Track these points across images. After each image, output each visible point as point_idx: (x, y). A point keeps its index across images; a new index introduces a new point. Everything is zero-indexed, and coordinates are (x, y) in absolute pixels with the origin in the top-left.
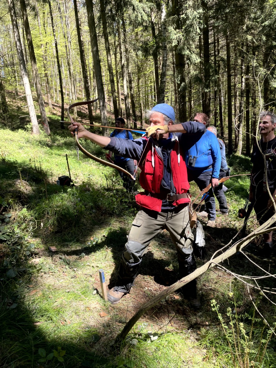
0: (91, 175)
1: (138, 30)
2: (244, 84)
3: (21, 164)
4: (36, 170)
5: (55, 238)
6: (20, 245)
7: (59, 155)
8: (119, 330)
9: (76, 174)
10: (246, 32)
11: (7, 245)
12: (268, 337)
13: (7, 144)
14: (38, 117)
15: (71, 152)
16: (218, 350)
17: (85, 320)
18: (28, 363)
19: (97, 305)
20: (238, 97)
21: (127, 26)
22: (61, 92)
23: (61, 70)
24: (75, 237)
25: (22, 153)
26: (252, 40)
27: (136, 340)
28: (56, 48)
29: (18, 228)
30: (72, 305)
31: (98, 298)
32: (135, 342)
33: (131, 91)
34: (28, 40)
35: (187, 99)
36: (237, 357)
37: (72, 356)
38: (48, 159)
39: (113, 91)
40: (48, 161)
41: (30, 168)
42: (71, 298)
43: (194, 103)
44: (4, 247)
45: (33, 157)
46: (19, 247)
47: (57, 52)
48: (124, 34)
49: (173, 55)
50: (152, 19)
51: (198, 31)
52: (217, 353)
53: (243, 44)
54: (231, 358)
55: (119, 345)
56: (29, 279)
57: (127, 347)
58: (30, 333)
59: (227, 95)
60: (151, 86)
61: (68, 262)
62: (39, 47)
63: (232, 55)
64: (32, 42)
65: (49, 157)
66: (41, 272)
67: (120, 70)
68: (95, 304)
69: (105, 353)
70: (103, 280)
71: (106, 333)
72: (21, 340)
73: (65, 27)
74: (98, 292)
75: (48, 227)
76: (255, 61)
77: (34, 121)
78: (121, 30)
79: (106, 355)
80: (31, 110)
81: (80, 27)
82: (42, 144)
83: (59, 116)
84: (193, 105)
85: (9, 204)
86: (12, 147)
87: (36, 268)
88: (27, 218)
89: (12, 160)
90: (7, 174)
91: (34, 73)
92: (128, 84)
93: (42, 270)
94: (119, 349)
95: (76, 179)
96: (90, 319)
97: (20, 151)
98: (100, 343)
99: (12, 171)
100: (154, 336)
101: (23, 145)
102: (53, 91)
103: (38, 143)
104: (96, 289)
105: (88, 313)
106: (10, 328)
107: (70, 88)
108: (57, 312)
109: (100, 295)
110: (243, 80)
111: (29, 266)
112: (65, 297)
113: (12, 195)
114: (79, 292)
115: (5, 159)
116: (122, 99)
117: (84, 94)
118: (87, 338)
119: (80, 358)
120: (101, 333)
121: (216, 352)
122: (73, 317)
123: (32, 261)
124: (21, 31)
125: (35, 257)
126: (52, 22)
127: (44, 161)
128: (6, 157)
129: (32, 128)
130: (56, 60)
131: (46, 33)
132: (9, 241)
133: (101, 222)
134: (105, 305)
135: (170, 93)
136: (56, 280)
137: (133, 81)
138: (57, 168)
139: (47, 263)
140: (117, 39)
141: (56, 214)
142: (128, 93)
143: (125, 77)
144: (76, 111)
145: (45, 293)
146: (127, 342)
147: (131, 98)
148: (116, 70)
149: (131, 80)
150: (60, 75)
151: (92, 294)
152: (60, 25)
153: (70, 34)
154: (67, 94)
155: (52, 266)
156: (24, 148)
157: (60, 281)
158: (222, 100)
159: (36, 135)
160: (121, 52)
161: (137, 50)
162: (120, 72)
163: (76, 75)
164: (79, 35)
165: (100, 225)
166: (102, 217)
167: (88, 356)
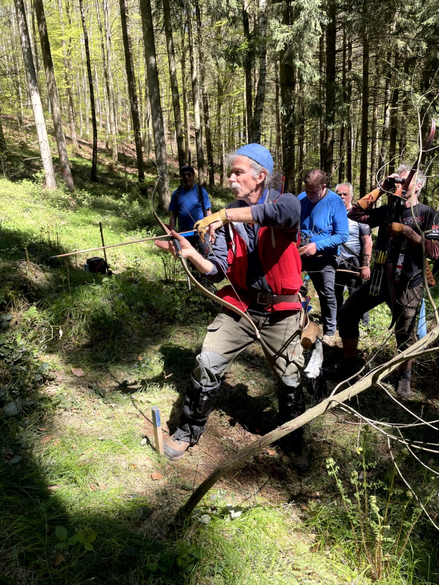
0: (139, 258)
1: (221, 23)
2: (388, 119)
3: (26, 235)
4: (51, 247)
5: (81, 356)
6: (25, 364)
7: (88, 223)
8: (182, 501)
9: (115, 256)
10: (396, 34)
11: (5, 364)
12: (414, 517)
13: (3, 203)
14: (55, 161)
15: (107, 219)
16: (334, 535)
17: (129, 484)
18: (38, 549)
19: (147, 462)
20: (377, 140)
21: (203, 15)
22: (94, 121)
24: (114, 355)
25: (28, 218)
26: (405, 48)
27: (208, 516)
28: (87, 48)
29: (22, 338)
30: (108, 460)
31: (149, 450)
32: (206, 519)
33: (206, 123)
34: (41, 32)
35: (296, 140)
36: (363, 547)
37: (108, 538)
38: (71, 229)
39: (177, 123)
40: (70, 233)
41: (41, 243)
42: (107, 450)
43: (307, 147)
45: (46, 226)
46: (24, 368)
47: (88, 53)
48: (198, 30)
49: (276, 67)
50: (244, 6)
51: (319, 29)
52: (333, 540)
53: (389, 54)
54: (353, 548)
55: (181, 523)
56: (41, 419)
57: (193, 527)
58: (41, 501)
59: (360, 137)
60: (239, 116)
61: (102, 394)
62: (58, 45)
63: (373, 70)
64: (47, 37)
66: (60, 408)
67: (189, 89)
68: (144, 459)
69: (158, 535)
70: (157, 424)
71: (160, 504)
72: (27, 513)
73: (102, 13)
74: (148, 442)
75: (71, 338)
76: (408, 82)
77: (48, 168)
78: (194, 23)
79: (160, 539)
80: (43, 148)
81: (126, 15)
82: (61, 204)
83: (89, 160)
84: (305, 151)
85: (8, 299)
86: (12, 209)
87: (52, 401)
88: (37, 323)
89: (12, 229)
90: (4, 252)
92: (202, 112)
93: (60, 405)
94: (181, 530)
95: (115, 263)
96: (136, 483)
97: (26, 215)
98: (151, 520)
99: (11, 246)
100: (235, 512)
101: (29, 205)
102: (80, 119)
103: (54, 202)
104: (146, 437)
105: (133, 474)
106: (10, 494)
107: (108, 115)
108: (84, 470)
109: (152, 446)
110: (388, 113)
111: (40, 397)
112: (96, 448)
113: (13, 285)
114: (119, 440)
116: (192, 137)
117: (129, 126)
118: (130, 511)
119: (119, 542)
120: (154, 504)
121: (331, 538)
122: (110, 479)
123: (45, 391)
124: (29, 17)
125: (50, 384)
126: (81, 4)
127: (64, 232)
128: (2, 224)
129: (44, 178)
130: (85, 68)
131: (70, 21)
132: (9, 358)
133: (155, 332)
134: (159, 462)
135: (270, 129)
136: (83, 422)
137: (210, 107)
138: (85, 244)
139: (68, 394)
140: (186, 36)
141: (83, 318)
142: (201, 127)
143: (197, 101)
144: (116, 153)
145: (66, 441)
146: (194, 519)
147: (206, 135)
148: (183, 88)
149: (207, 105)
150: (92, 92)
151: (140, 444)
152: (93, 10)
153: (110, 25)
154: (103, 124)
155: (77, 399)
156: (31, 209)
157: (90, 423)
158: (352, 144)
159: (51, 189)
160: (193, 58)
161: (217, 57)
162: (190, 91)
163: (118, 93)
164: (124, 27)
165: (153, 337)
166: (157, 325)
167: (133, 540)
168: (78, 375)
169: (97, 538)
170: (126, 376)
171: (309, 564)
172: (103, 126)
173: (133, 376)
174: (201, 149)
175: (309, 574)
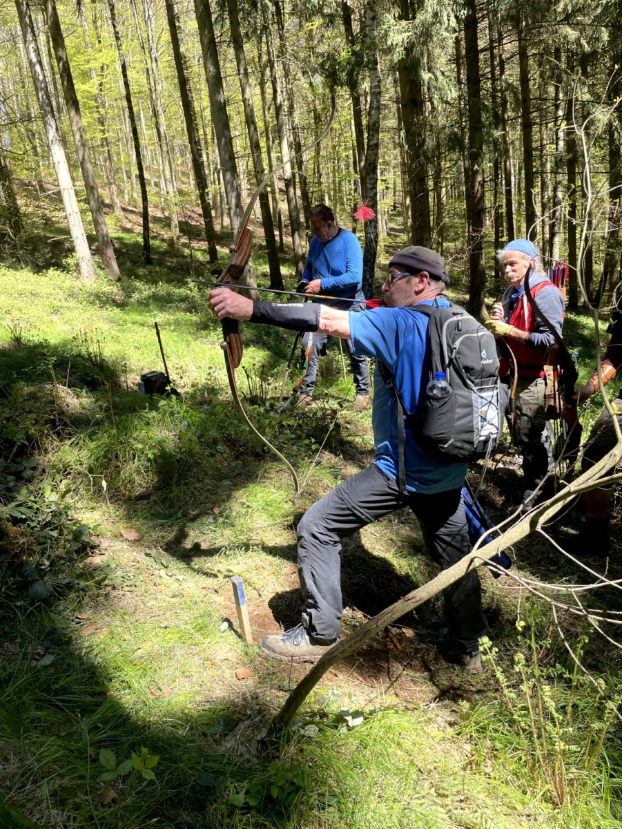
0: (214, 369)
1: (313, 25)
2: (561, 143)
3: (56, 347)
4: (91, 361)
5: (135, 511)
6: (56, 528)
7: (141, 324)
8: (278, 707)
9: (182, 367)
10: (565, 19)
11: (29, 529)
12: (607, 715)
13: (23, 304)
14: (91, 239)
15: (168, 316)
16: (498, 745)
17: (204, 687)
18: (79, 782)
19: (230, 654)
20: (549, 175)
21: (287, 16)
22: (141, 177)
23: (138, 128)
24: (180, 508)
25: (58, 322)
26: (579, 39)
27: (314, 726)
28: (125, 76)
29: (52, 491)
30: (175, 655)
31: (232, 637)
32: (311, 730)
33: (300, 168)
34: (59, 59)
35: (431, 183)
36: (539, 761)
37: (176, 763)
38: (118, 334)
39: (258, 172)
40: (116, 340)
41: (77, 356)
42: (172, 641)
43: (447, 192)
44: (22, 534)
45: (83, 332)
46: (55, 534)
47: (127, 85)
48: (281, 37)
49: (395, 81)
51: (453, 23)
52: (495, 752)
53: (558, 49)
54: (525, 762)
55: (276, 738)
56: (80, 602)
57: (293, 742)
58: (82, 716)
59: (523, 171)
60: (347, 156)
61: (164, 563)
62: (86, 75)
63: (534, 74)
64: (68, 65)
65: (119, 331)
66: (106, 586)
67: (272, 123)
68: (226, 651)
69: (247, 756)
70: (241, 600)
71: (249, 712)
72: (63, 734)
73: (143, 24)
74: (231, 625)
75: (119, 487)
77: (82, 249)
78: (274, 28)
79: (248, 761)
80: (73, 223)
81: (177, 24)
82: (102, 300)
83: (140, 234)
84: (444, 199)
85: (29, 438)
86: (35, 312)
87: (94, 578)
88: (72, 469)
89: (36, 340)
90: (27, 372)
91: (78, 137)
92: (293, 153)
93: (107, 582)
94: (278, 747)
95: (181, 378)
96: (215, 685)
97: (55, 318)
98: (235, 735)
99: (37, 364)
100: (353, 718)
101: (59, 304)
102: (122, 176)
103: (92, 297)
104: (227, 620)
105: (210, 673)
106: (39, 708)
107: (161, 168)
108: (141, 671)
109: (236, 631)
110: (561, 135)
111: (78, 572)
112: (158, 639)
113: (36, 419)
114: (189, 627)
115: (21, 338)
116: (281, 190)
117: (193, 182)
118: (207, 724)
119: (191, 768)
120: (239, 713)
121: (494, 749)
122: (177, 680)
123: (85, 563)
124: (42, 38)
125: (92, 553)
126: (113, 14)
127: (109, 338)
128: (23, 334)
129: (77, 265)
130: (125, 104)
131: (100, 42)
132: (33, 521)
133: (236, 472)
134: (246, 654)
135: (392, 170)
136: (139, 603)
137: (305, 145)
138: (138, 353)
139: (118, 566)
140: (264, 48)
141: (134, 458)
142: (294, 175)
143: (285, 138)
144: (175, 222)
145: (116, 632)
146: (294, 732)
147: (301, 187)
148: (265, 122)
149: (299, 144)
150: (136, 138)
151: (219, 630)
152: (131, 21)
153: (156, 40)
154: (155, 182)
155: (130, 571)
156: (62, 310)
157: (148, 604)
158: (513, 184)
159: (88, 280)
160: (275, 78)
161: (310, 73)
162: (274, 126)
163: (174, 137)
164: (175, 42)
165: (233, 480)
166: (239, 462)
167: (210, 764)
168: (130, 539)
169: (159, 763)
170: (197, 536)
171: (461, 787)
172: (157, 185)
173: (207, 536)
174: (296, 207)
175: (461, 801)
